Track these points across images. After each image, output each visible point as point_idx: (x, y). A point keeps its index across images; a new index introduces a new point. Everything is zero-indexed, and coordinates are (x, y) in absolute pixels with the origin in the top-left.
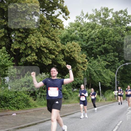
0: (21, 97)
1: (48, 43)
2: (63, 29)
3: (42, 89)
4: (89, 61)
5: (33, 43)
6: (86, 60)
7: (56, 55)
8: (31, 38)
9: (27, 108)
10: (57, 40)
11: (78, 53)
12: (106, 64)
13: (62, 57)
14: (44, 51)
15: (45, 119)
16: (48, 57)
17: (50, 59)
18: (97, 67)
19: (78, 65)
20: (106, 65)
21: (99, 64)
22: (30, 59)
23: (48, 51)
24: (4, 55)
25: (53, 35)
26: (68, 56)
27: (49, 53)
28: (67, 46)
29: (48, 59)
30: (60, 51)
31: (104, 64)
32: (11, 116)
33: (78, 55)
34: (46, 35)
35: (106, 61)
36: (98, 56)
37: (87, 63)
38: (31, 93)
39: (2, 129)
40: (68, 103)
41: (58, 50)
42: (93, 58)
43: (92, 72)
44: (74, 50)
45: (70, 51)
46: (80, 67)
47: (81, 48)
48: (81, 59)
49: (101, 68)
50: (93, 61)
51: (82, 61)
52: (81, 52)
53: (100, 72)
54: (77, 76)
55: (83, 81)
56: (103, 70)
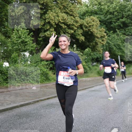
0: (41, 71)
1: (66, 19)
2: (81, 5)
4: (108, 35)
5: (51, 19)
6: (105, 34)
7: (74, 30)
8: (50, 14)
10: (75, 16)
11: (97, 28)
13: (81, 32)
14: (62, 27)
17: (69, 33)
18: (116, 41)
19: (96, 39)
21: (118, 38)
22: (49, 35)
23: (66, 27)
24: (23, 31)
25: (71, 11)
26: (86, 30)
27: (68, 28)
28: (86, 20)
30: (78, 26)
31: (124, 38)
33: (97, 29)
34: (64, 11)
35: (125, 35)
36: (117, 30)
38: (51, 67)
39: (22, 101)
40: (88, 76)
43: (111, 46)
44: (92, 24)
45: (89, 25)
46: (99, 41)
47: (100, 23)
48: (100, 33)
49: (120, 41)
50: (112, 35)
51: (100, 35)
52: (100, 26)
53: (119, 46)
54: (95, 51)
55: (103, 55)
56: (122, 44)
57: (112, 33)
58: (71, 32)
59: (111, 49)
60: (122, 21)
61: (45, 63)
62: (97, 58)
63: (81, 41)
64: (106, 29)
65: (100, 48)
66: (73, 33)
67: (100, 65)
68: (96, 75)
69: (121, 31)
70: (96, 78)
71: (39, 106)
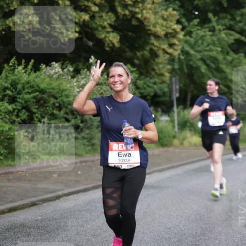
3: (53, 109)
4: (185, 31)
6: (178, 27)
7: (91, 14)
9: (10, 162)
11: (155, 9)
12: (232, 38)
13: (109, 21)
15: (59, 191)
18: (207, 48)
19: (153, 40)
20: (233, 42)
21: (215, 39)
23: (68, 3)
26: (125, 15)
27: (73, 6)
31: (228, 38)
33: (156, 13)
35: (234, 30)
36: (210, 15)
38: (22, 118)
42: (196, 21)
43: (194, 62)
45: (133, 1)
46: (160, 48)
48: (162, 25)
50: (198, 29)
51: (164, 30)
52: (163, 6)
53: (216, 62)
54: (150, 74)
55: (170, 86)
56: (224, 55)
57: (197, 25)
58: (81, 17)
59: (194, 71)
62: (156, 96)
63: (109, 47)
64: (179, 15)
65: (163, 65)
66: (88, 21)
69: (223, 22)
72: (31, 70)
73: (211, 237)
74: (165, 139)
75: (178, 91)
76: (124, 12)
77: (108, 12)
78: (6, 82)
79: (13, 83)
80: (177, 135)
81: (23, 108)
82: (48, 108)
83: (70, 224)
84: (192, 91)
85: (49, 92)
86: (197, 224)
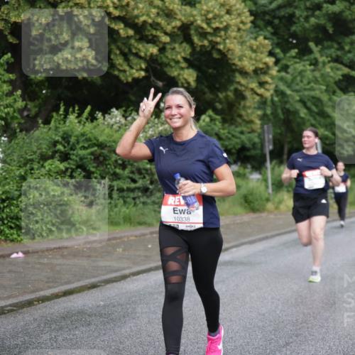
1: (132, 3)
3: (115, 167)
4: (280, 65)
5: (77, 4)
6: (271, 60)
7: (161, 46)
11: (241, 37)
12: (340, 73)
13: (183, 54)
14: (117, 32)
15: (124, 269)
16: (134, 51)
17: (140, 57)
18: (308, 87)
19: (239, 78)
20: (341, 78)
21: (317, 74)
23: (131, 32)
28: (202, 9)
29: (134, 60)
30: (176, 30)
31: (335, 73)
32: (7, 260)
33: (242, 43)
35: (342, 63)
36: (312, 45)
37: (274, 71)
41: (169, 29)
42: (294, 52)
43: (292, 105)
44: (225, 24)
45: (212, 28)
46: (247, 88)
47: (252, 18)
48: (251, 59)
49: (324, 88)
50: (296, 63)
51: (253, 65)
52: (252, 33)
53: (320, 104)
54: (236, 121)
55: (261, 136)
56: (329, 95)
57: (294, 57)
58: (147, 50)
59: (291, 117)
60: (330, 12)
61: (56, 167)
62: (243, 149)
64: (272, 45)
65: (251, 111)
66: (156, 55)
67: (251, 173)
68: (239, 210)
69: (326, 51)
70: (238, 219)
71: (35, 320)
72: (87, 119)
73: (316, 325)
74: (257, 203)
75: (272, 142)
76: (202, 42)
77: (182, 43)
78: (56, 135)
79: (65, 136)
80: (271, 198)
81: (79, 166)
82: (108, 166)
83: (139, 310)
84: (290, 142)
85: (109, 146)
86: (298, 309)
